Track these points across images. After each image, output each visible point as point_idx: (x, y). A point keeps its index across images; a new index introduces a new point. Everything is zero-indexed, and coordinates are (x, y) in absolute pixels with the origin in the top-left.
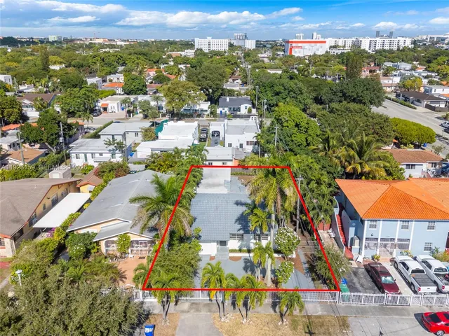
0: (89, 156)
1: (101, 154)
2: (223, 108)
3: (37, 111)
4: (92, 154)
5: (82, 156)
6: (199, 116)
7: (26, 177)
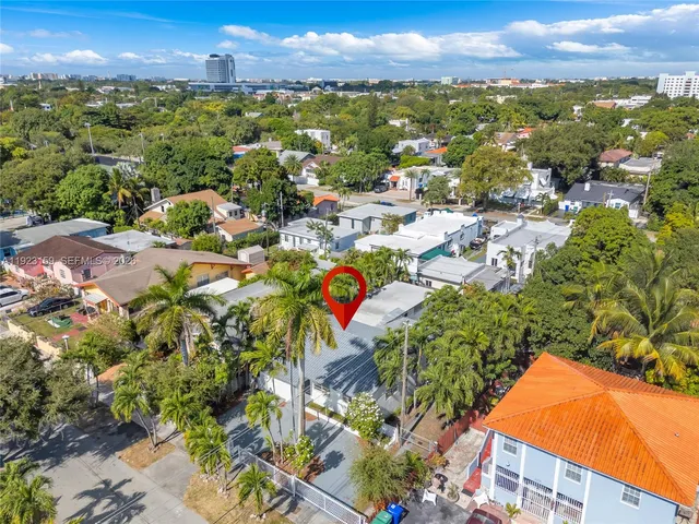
0: (297, 239)
1: (309, 240)
2: (573, 202)
3: (317, 178)
4: (301, 238)
5: (291, 238)
6: (524, 209)
7: (206, 249)
